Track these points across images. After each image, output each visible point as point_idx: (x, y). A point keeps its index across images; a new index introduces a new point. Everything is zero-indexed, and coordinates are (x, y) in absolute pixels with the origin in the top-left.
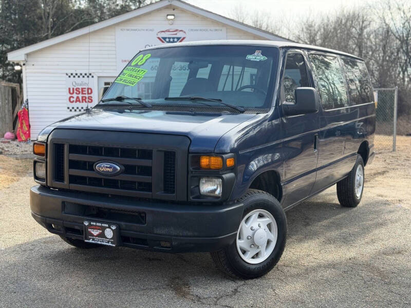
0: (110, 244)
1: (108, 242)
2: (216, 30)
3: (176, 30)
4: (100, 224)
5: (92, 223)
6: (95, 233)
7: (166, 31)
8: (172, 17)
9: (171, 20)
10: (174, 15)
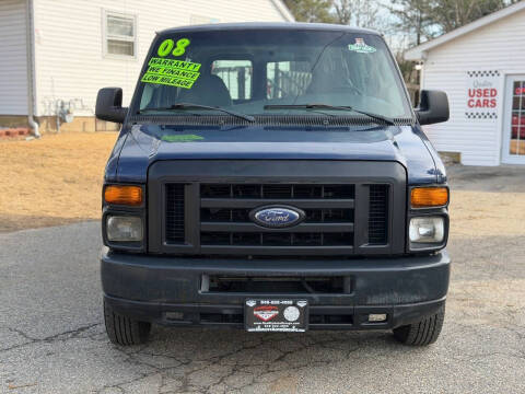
0: (294, 329)
1: (290, 327)
4: (278, 302)
5: (262, 302)
6: (266, 315)
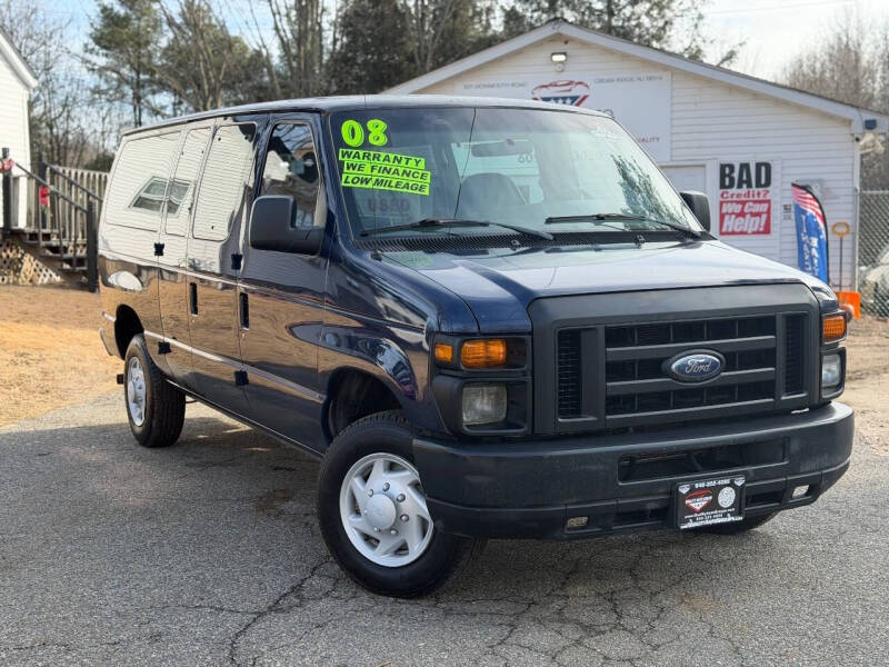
0: (730, 519)
1: (725, 515)
2: (650, 78)
3: (570, 83)
4: (714, 483)
5: (697, 486)
6: (699, 504)
7: (551, 85)
8: (562, 58)
9: (561, 62)
10: (565, 54)
